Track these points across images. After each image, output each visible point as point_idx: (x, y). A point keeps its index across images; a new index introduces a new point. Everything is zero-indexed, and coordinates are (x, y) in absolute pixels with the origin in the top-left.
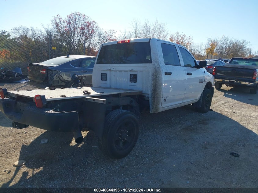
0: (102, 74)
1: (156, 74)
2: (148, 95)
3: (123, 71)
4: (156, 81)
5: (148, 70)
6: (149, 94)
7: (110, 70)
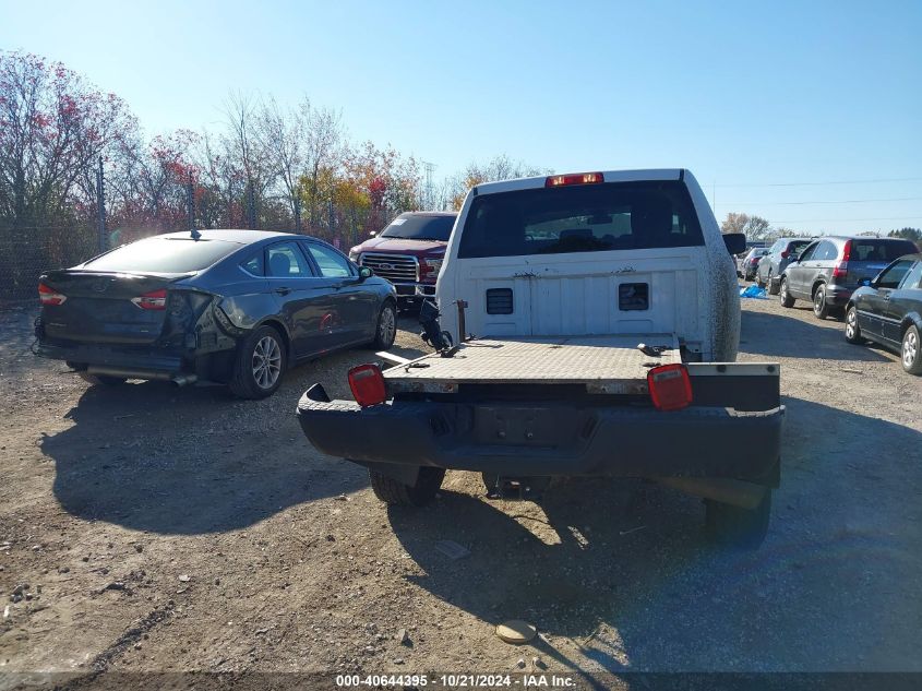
0: (489, 291)
1: (723, 276)
2: (697, 347)
3: (589, 275)
4: (727, 300)
5: (693, 267)
6: (700, 343)
7: (528, 276)
